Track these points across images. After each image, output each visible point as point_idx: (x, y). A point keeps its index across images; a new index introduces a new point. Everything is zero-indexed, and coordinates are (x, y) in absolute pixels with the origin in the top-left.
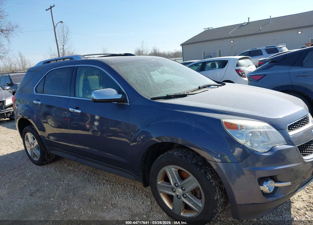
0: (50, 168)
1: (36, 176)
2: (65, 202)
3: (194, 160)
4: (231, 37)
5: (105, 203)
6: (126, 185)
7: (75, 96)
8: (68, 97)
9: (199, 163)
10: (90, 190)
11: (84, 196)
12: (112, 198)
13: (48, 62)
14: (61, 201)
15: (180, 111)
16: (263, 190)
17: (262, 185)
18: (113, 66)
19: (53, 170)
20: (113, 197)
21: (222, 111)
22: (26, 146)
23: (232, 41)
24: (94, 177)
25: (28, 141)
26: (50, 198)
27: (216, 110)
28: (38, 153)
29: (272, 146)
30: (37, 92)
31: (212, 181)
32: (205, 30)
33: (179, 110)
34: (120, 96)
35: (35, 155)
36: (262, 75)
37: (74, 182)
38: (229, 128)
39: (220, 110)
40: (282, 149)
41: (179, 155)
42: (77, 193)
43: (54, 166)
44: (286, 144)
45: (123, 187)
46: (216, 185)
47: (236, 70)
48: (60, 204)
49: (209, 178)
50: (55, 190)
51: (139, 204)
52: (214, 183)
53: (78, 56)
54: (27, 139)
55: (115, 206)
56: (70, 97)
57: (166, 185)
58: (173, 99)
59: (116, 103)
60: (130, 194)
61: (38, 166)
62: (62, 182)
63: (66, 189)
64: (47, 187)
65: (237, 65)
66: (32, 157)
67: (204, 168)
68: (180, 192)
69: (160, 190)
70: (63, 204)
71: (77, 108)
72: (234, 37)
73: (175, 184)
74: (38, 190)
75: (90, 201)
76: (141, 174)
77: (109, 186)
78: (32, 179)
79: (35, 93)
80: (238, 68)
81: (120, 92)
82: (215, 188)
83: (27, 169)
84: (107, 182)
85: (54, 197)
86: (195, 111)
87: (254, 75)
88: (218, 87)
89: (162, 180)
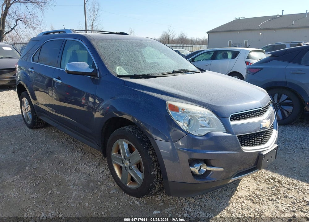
0: (39, 132)
1: (24, 137)
2: (38, 162)
3: (141, 136)
4: (260, 30)
5: (71, 167)
6: (96, 155)
7: (60, 68)
8: (55, 68)
9: (144, 139)
10: (63, 155)
11: (57, 159)
12: (79, 164)
13: (47, 33)
14: (35, 161)
15: (136, 90)
16: (193, 171)
17: (193, 167)
18: (93, 42)
19: (41, 134)
20: (81, 163)
21: (173, 94)
22: (23, 110)
23: (261, 34)
24: (72, 145)
25: (24, 106)
26: (27, 157)
27: (168, 92)
28: (30, 117)
29: (208, 132)
30: (33, 61)
31: (151, 157)
32: (236, 19)
33: (136, 88)
34: (91, 70)
35: (28, 120)
36: (259, 68)
37: (53, 147)
38: (171, 110)
39: (171, 93)
40: (218, 135)
41: (129, 130)
42: (52, 156)
43: (44, 131)
44: (225, 131)
45: (93, 156)
46: (155, 161)
47: (245, 62)
48: (34, 163)
49: (150, 153)
50: (34, 151)
51: (99, 172)
52: (153, 159)
53: (69, 30)
54: (23, 104)
55: (79, 171)
56: (56, 68)
57: (118, 156)
58: (141, 78)
59: (90, 76)
60: (95, 162)
61: (30, 129)
62: (44, 145)
63: (44, 151)
64: (29, 147)
65: (248, 58)
66: (26, 120)
67: (148, 144)
68: (128, 164)
69: (113, 160)
70: (36, 163)
71: (59, 79)
72: (264, 29)
73: (124, 156)
74: (21, 149)
75: (59, 164)
76: (101, 145)
77: (81, 154)
78: (20, 139)
79: (32, 62)
80: (248, 60)
81: (93, 67)
82: (154, 163)
83: (19, 130)
84: (82, 150)
85: (30, 157)
86: (150, 92)
87: (252, 68)
88: (194, 73)
89: (117, 152)
